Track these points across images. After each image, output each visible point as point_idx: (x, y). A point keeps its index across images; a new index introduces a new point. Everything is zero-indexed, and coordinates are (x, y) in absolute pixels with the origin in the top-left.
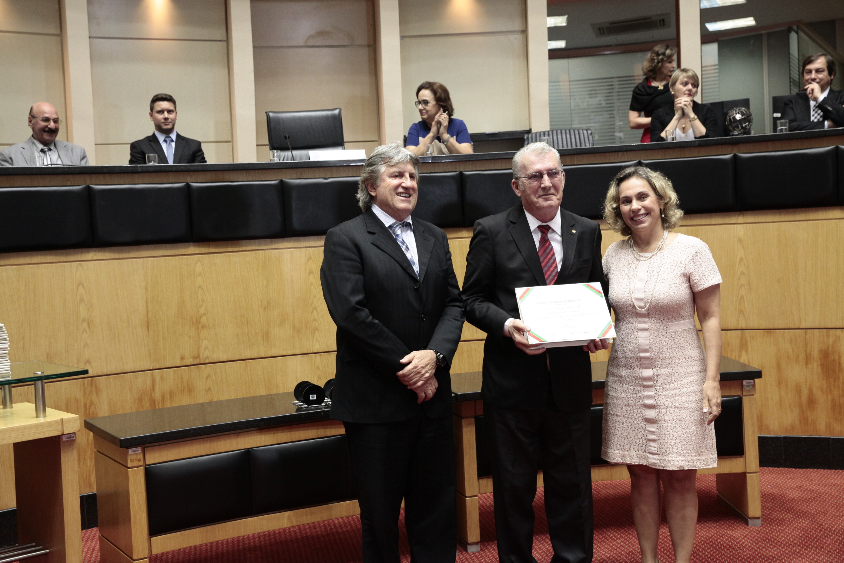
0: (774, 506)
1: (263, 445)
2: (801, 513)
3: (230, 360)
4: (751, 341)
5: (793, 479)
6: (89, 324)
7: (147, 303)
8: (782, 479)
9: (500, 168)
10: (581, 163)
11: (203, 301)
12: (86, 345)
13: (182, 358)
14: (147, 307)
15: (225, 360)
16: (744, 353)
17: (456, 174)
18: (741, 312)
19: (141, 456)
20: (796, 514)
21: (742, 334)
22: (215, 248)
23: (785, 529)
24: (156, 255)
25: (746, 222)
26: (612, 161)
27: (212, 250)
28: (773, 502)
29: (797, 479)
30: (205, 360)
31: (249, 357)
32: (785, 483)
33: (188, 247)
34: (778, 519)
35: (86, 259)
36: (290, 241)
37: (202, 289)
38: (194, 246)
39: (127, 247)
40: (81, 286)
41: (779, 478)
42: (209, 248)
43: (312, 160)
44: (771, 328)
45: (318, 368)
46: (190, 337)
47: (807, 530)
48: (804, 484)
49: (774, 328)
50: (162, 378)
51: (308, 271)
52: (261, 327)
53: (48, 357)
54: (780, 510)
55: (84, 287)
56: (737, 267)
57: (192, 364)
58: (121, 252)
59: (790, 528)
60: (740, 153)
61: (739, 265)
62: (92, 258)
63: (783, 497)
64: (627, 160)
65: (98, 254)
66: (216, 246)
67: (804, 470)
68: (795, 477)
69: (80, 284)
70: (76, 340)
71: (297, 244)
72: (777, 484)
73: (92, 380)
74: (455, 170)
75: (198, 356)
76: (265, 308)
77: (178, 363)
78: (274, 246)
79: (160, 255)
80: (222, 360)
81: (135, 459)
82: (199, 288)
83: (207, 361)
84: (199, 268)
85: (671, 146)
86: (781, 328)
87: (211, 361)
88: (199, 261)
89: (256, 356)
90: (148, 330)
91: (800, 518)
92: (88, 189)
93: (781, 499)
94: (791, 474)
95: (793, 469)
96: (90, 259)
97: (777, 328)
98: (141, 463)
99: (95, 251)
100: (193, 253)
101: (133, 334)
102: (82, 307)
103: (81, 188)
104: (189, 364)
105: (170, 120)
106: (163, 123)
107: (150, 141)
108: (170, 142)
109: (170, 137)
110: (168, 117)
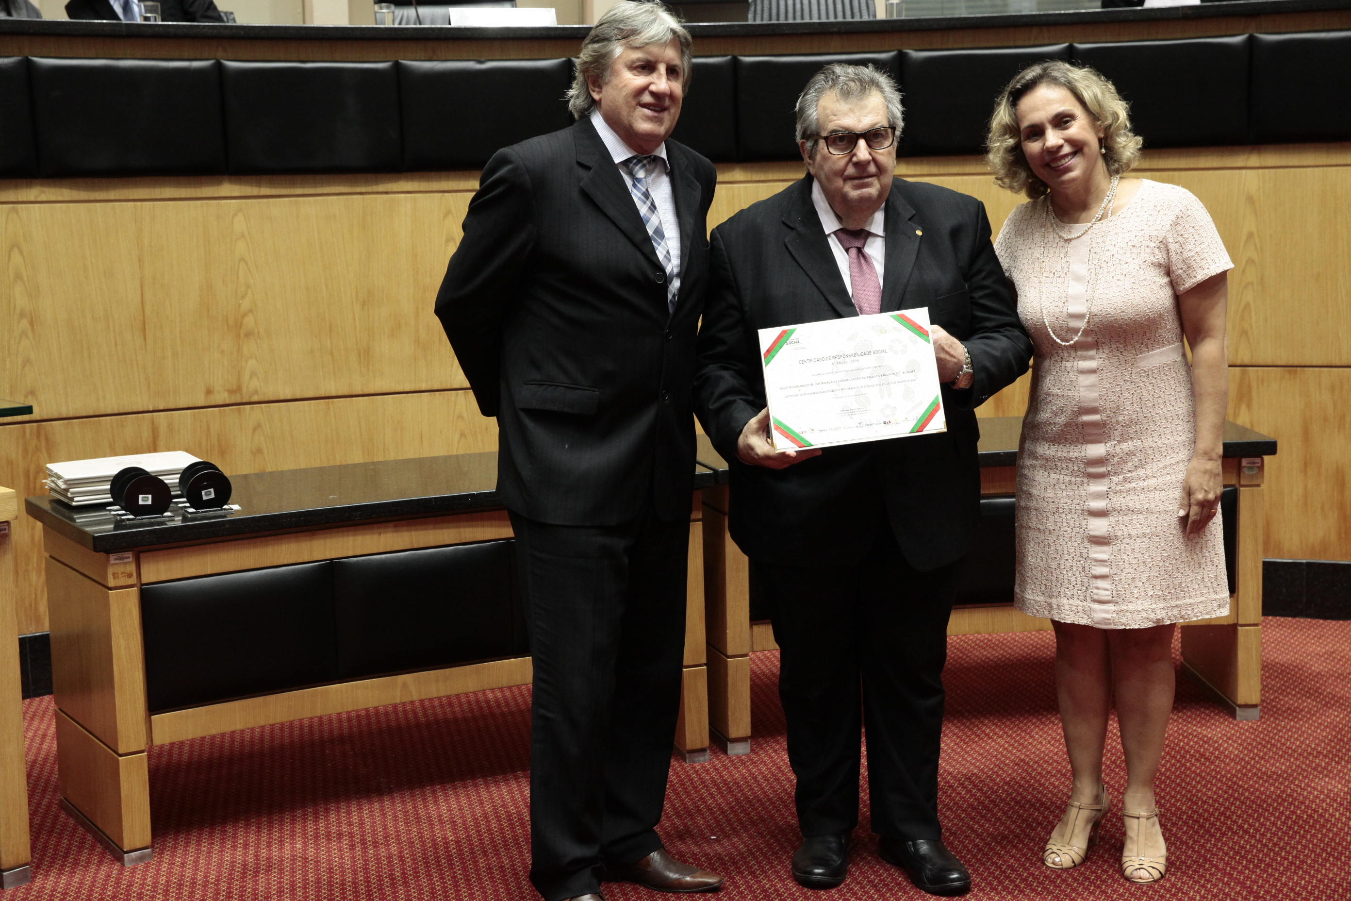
0: (1283, 685)
1: (358, 554)
2: (1332, 699)
3: (298, 397)
4: (1258, 388)
5: (1320, 638)
6: (31, 323)
7: (142, 286)
8: (1299, 638)
9: (808, 51)
10: (960, 46)
11: (248, 287)
12: (27, 361)
13: (209, 392)
14: (142, 294)
15: (289, 397)
16: (1244, 408)
17: (726, 63)
18: (1244, 333)
19: (132, 568)
20: (1323, 700)
21: (1244, 373)
22: (271, 187)
23: (1302, 726)
24: (159, 197)
25: (1263, 165)
26: (1020, 43)
27: (265, 191)
28: (1282, 679)
29: (1328, 638)
30: (250, 397)
31: (333, 394)
32: (1305, 645)
33: (219, 183)
34: (1289, 709)
35: (25, 200)
36: (412, 179)
37: (246, 263)
38: (231, 182)
39: (103, 180)
40: (16, 250)
41: (1295, 636)
42: (260, 187)
43: (455, 24)
44: (1296, 363)
45: (461, 417)
46: (223, 352)
47: (1342, 729)
48: (1339, 647)
49: (1303, 364)
50: (170, 426)
51: (444, 237)
52: (356, 339)
54: (1293, 692)
55: (21, 253)
56: (1241, 248)
57: (228, 402)
58: (92, 188)
59: (1311, 725)
60: (1261, 33)
61: (1244, 246)
62: (35, 197)
63: (1300, 669)
64: (1047, 42)
65: (46, 190)
66: (272, 184)
67: (1341, 622)
68: (1323, 636)
69: (14, 246)
70: (9, 351)
71: (424, 186)
72: (1290, 646)
73: (38, 427)
74: (723, 53)
75: (239, 389)
76: (364, 304)
77: (201, 401)
78: (381, 188)
79: (167, 197)
80: (282, 398)
81: (123, 573)
82: (240, 261)
83: (255, 398)
84: (240, 224)
85: (1131, 18)
86: (1314, 364)
87: (261, 399)
88: (240, 210)
89: (346, 393)
90: (145, 338)
91: (1329, 708)
92: (27, 65)
93: (1297, 673)
94: (1316, 629)
95: (1321, 621)
96: (32, 199)
97: (1308, 364)
98: (133, 580)
99: (42, 185)
100: (229, 195)
101: (116, 344)
102: (18, 290)
103: (12, 63)
104: (221, 403)
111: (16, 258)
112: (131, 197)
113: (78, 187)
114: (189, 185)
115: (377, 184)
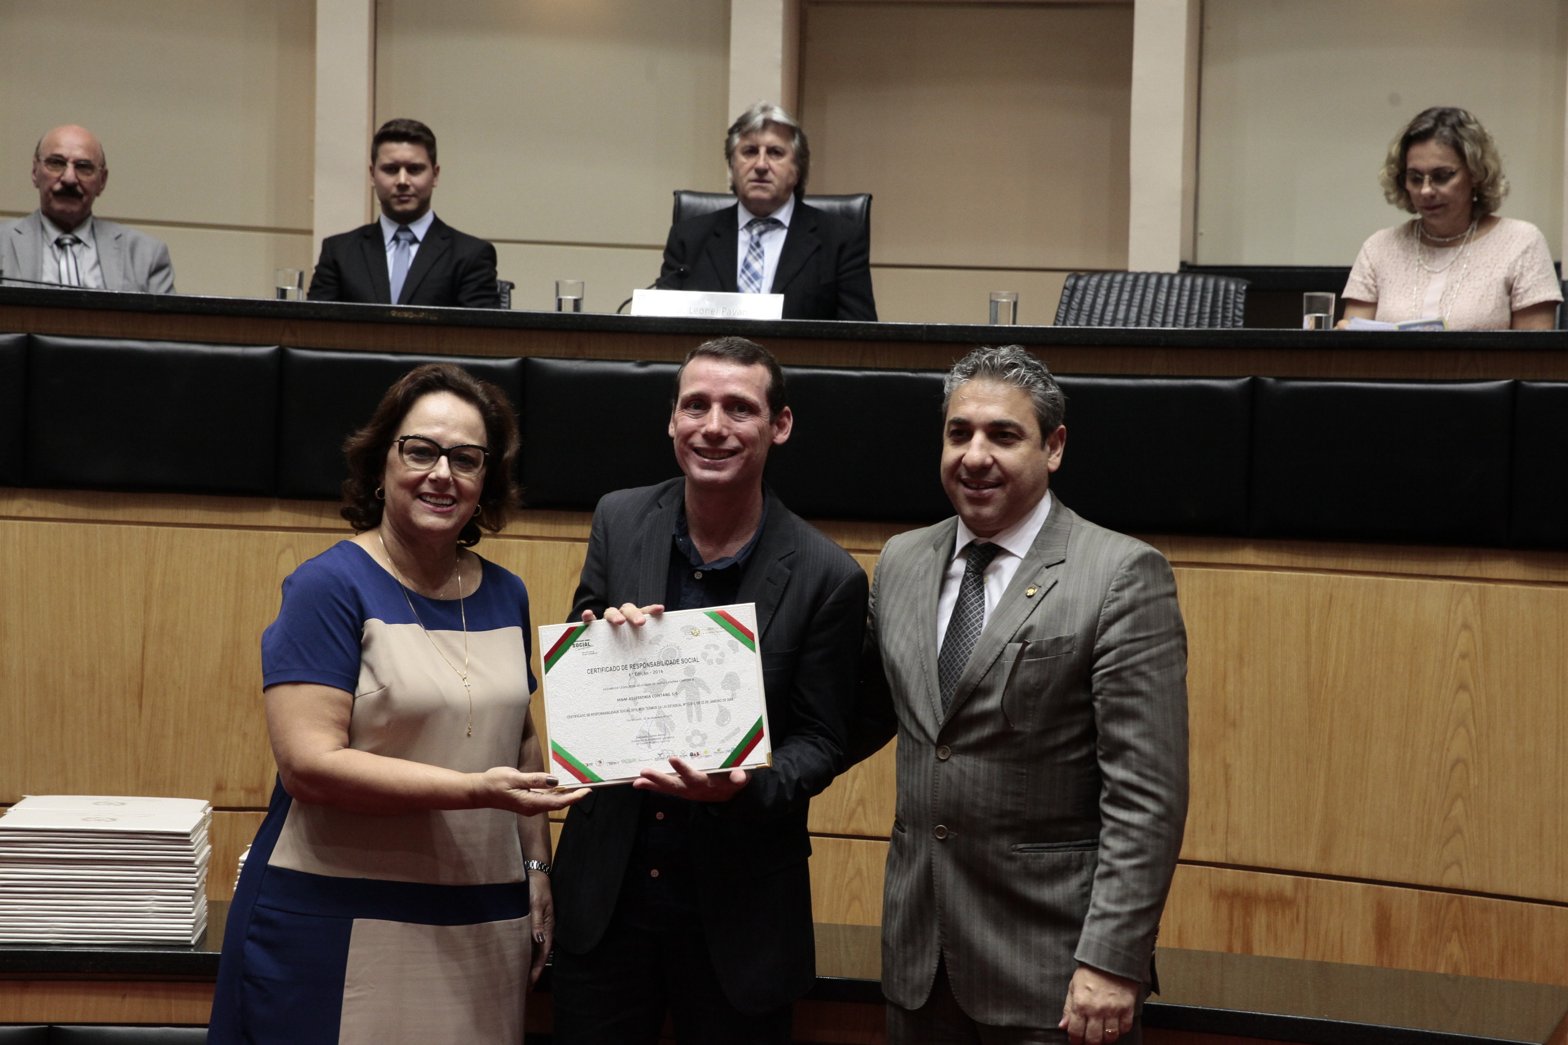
7: (144, 638)
13: (220, 789)
14: (144, 648)
22: (335, 518)
24: (182, 521)
27: (327, 522)
33: (266, 508)
38: (282, 508)
39: (111, 495)
42: (321, 516)
46: (245, 735)
57: (243, 805)
58: (91, 504)
62: (19, 511)
64: (1479, 376)
65: (34, 503)
71: (547, 530)
79: (193, 522)
88: (290, 545)
90: (140, 706)
92: (29, 344)
96: (14, 514)
99: (30, 497)
100: (277, 524)
101: (100, 712)
103: (7, 341)
104: (234, 805)
105: (412, 190)
106: (394, 196)
107: (367, 237)
108: (408, 243)
109: (410, 231)
110: (408, 183)
112: (145, 520)
113: (75, 502)
114: (225, 508)
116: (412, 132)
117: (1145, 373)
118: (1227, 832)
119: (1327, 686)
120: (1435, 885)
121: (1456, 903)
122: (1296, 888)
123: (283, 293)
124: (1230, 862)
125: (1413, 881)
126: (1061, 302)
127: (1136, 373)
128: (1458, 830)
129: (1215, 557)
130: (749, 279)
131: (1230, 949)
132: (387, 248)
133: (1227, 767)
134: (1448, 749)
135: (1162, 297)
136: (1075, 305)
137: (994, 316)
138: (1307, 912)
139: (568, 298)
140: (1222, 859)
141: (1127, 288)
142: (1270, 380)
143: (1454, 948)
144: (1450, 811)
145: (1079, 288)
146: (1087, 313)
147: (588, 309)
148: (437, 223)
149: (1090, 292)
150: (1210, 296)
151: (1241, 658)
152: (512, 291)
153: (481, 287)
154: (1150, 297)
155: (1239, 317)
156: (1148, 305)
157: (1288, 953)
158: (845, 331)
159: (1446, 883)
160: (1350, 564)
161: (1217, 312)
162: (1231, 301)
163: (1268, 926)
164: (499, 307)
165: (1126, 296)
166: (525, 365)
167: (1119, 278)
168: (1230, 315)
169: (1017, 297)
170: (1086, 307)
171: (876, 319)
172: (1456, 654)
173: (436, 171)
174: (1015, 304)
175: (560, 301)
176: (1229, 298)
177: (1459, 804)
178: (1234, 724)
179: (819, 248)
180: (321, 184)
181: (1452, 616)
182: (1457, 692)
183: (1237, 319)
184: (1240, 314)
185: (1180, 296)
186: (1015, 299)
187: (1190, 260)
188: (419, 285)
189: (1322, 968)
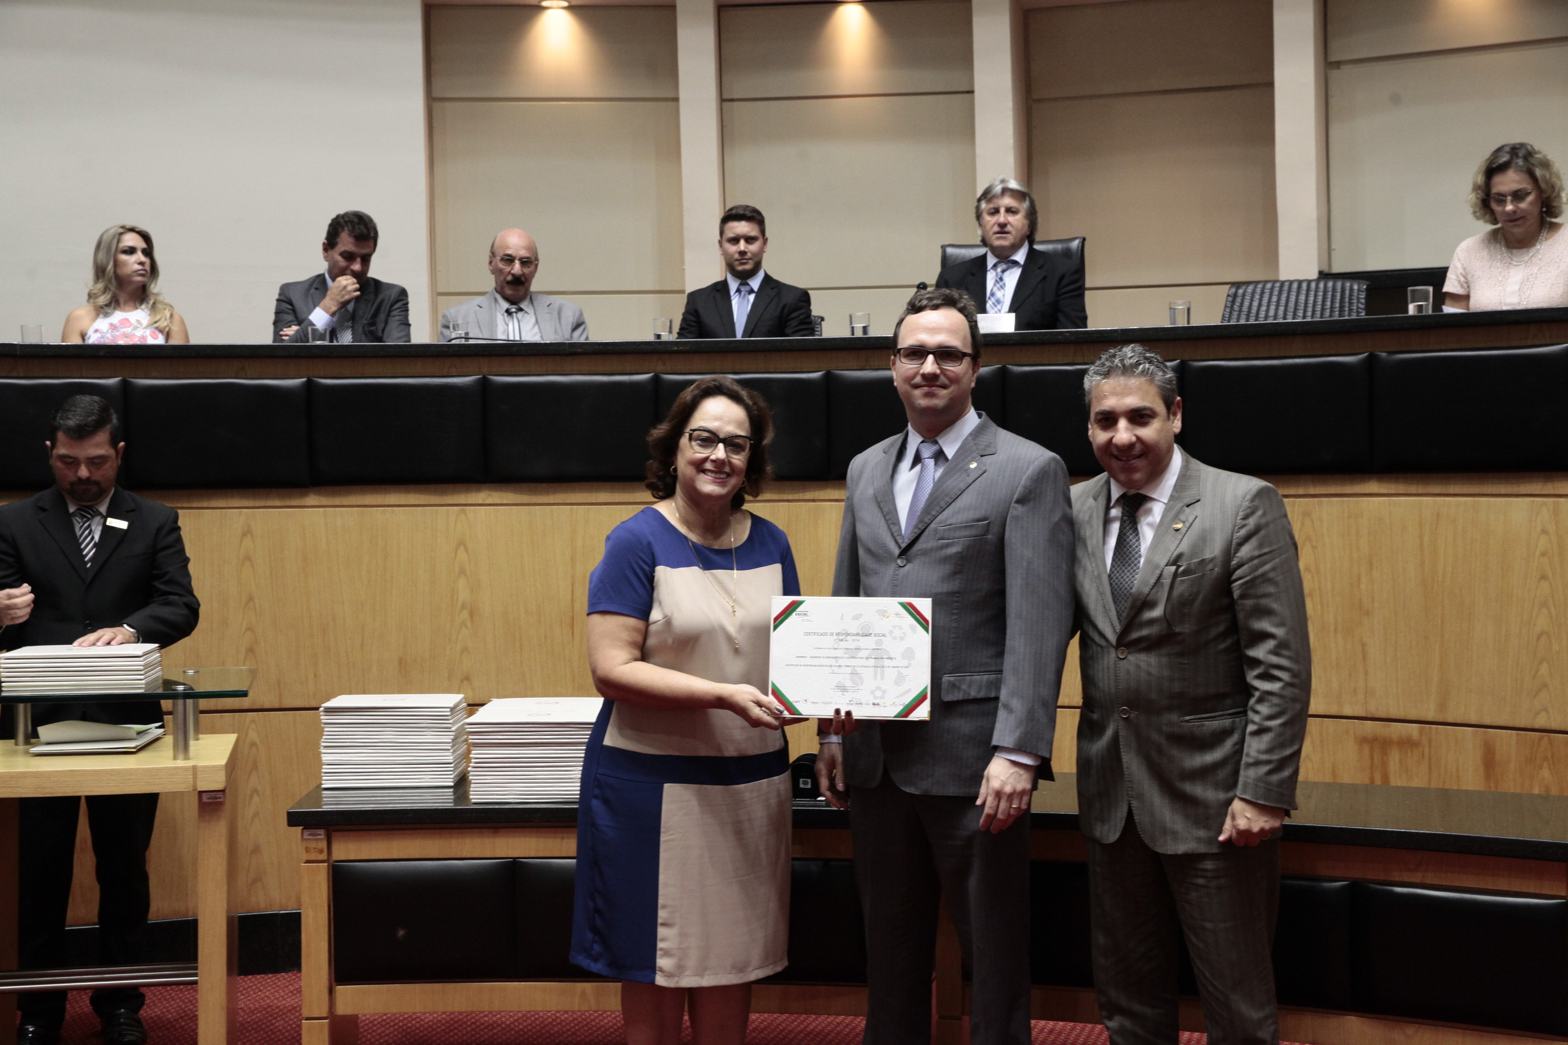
6: (471, 615)
7: (573, 585)
12: (465, 649)
14: (573, 592)
19: (324, 845)
26: (1514, 344)
35: (474, 502)
39: (545, 485)
40: (462, 548)
53: (400, 663)
55: (466, 550)
58: (534, 492)
62: (484, 500)
64: (1548, 342)
65: (493, 494)
69: (461, 543)
70: (449, 639)
78: (808, 495)
81: (317, 849)
90: (573, 633)
92: (484, 383)
96: (480, 502)
98: (324, 856)
99: (490, 489)
101: (546, 638)
102: (462, 583)
103: (470, 381)
105: (749, 255)
106: (737, 260)
107: (718, 291)
108: (747, 294)
109: (748, 284)
110: (746, 250)
111: (462, 554)
112: (568, 502)
113: (521, 492)
114: (624, 490)
115: (804, 492)
116: (748, 214)
117: (1287, 355)
118: (1366, 693)
119: (1438, 582)
120: (1529, 726)
121: (1546, 739)
122: (1421, 734)
123: (659, 336)
124: (1369, 716)
125: (1511, 724)
126: (1226, 306)
127: (1282, 354)
128: (1545, 685)
129: (1348, 489)
130: (993, 303)
131: (1372, 781)
132: (732, 298)
133: (1364, 645)
134: (1534, 625)
135: (1302, 298)
136: (1236, 307)
137: (1173, 319)
138: (1430, 753)
139: (859, 326)
140: (1363, 714)
141: (1276, 293)
142: (1384, 355)
143: (1545, 773)
144: (1537, 671)
145: (1239, 295)
146: (1246, 313)
147: (873, 333)
148: (767, 278)
149: (1248, 298)
150: (1338, 295)
151: (1370, 564)
152: (823, 323)
153: (802, 323)
154: (1293, 298)
155: (1361, 309)
156: (1292, 305)
157: (1416, 783)
158: (1060, 337)
159: (1537, 726)
160: (1452, 489)
161: (1344, 306)
162: (1355, 298)
163: (1401, 761)
164: (814, 336)
165: (1274, 299)
166: (828, 376)
167: (1269, 286)
168: (1355, 308)
169: (1190, 303)
170: (1245, 308)
171: (1086, 327)
172: (1538, 553)
173: (765, 241)
174: (1189, 310)
175: (853, 328)
176: (1353, 295)
177: (1545, 665)
178: (1367, 613)
179: (1045, 278)
180: (689, 257)
181: (1533, 524)
182: (1539, 581)
183: (1360, 310)
184: (1362, 306)
185: (1316, 296)
186: (1188, 306)
187: (1326, 269)
188: (757, 323)
189: (1445, 794)
